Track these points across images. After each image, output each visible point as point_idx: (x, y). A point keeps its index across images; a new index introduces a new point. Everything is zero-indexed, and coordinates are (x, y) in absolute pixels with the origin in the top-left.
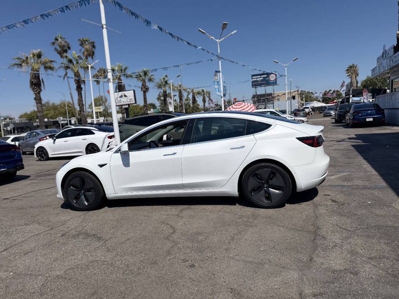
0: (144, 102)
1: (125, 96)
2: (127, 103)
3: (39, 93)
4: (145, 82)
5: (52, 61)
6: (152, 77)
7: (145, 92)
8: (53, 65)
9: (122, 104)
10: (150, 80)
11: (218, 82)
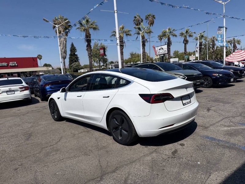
0: (185, 51)
1: (162, 49)
2: (163, 53)
3: (122, 49)
4: (186, 37)
5: (129, 31)
6: (191, 34)
7: (185, 44)
8: (131, 33)
9: (160, 54)
10: (190, 36)
11: (221, 35)
